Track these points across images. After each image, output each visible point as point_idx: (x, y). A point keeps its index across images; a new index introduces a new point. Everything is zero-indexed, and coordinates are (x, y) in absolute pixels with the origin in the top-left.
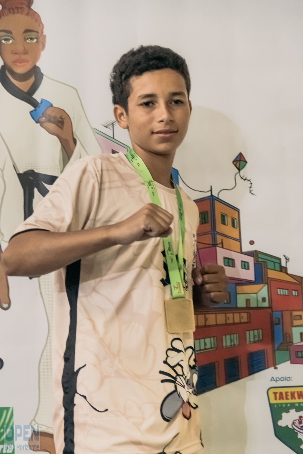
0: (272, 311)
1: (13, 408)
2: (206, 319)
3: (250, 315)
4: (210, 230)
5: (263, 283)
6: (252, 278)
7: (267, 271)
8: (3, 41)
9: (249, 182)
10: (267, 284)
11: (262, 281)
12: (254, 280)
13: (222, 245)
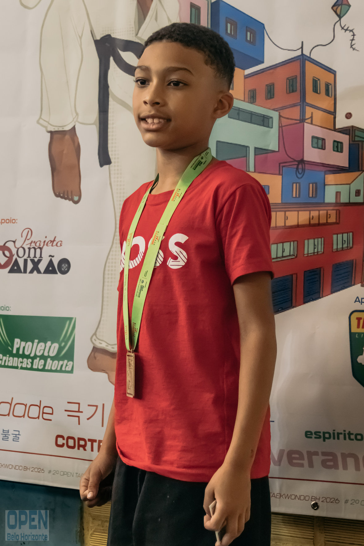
1: (76, 318)
2: (286, 218)
3: (340, 213)
4: (299, 101)
5: (359, 170)
6: (344, 163)
9: (352, 33)
10: (363, 171)
11: (359, 168)
12: (347, 166)
13: (312, 121)
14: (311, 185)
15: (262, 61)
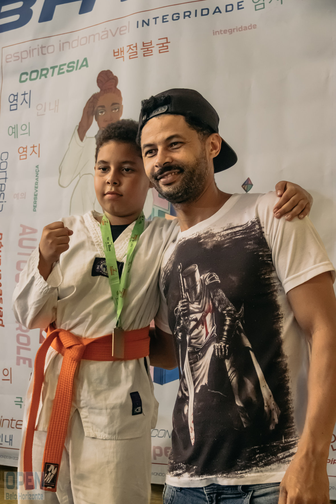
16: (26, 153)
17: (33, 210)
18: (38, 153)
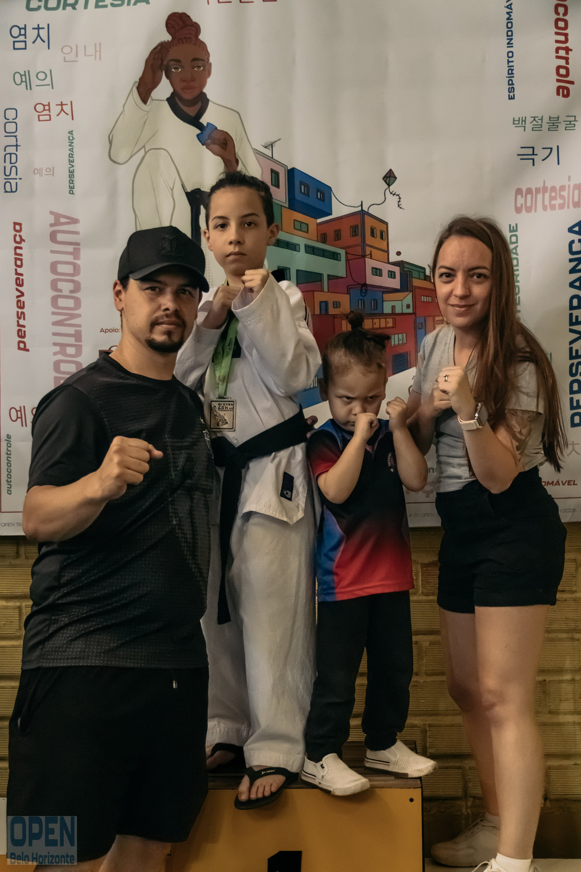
0: (416, 316)
3: (395, 320)
4: (360, 243)
5: (408, 291)
6: (398, 287)
7: (412, 280)
8: (173, 70)
9: (398, 197)
10: (412, 291)
11: (408, 288)
12: (399, 288)
13: (371, 256)
14: (373, 301)
15: (330, 213)
16: (50, 112)
17: (68, 192)
18: (70, 114)
